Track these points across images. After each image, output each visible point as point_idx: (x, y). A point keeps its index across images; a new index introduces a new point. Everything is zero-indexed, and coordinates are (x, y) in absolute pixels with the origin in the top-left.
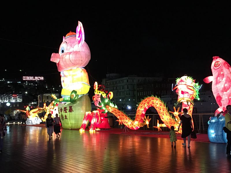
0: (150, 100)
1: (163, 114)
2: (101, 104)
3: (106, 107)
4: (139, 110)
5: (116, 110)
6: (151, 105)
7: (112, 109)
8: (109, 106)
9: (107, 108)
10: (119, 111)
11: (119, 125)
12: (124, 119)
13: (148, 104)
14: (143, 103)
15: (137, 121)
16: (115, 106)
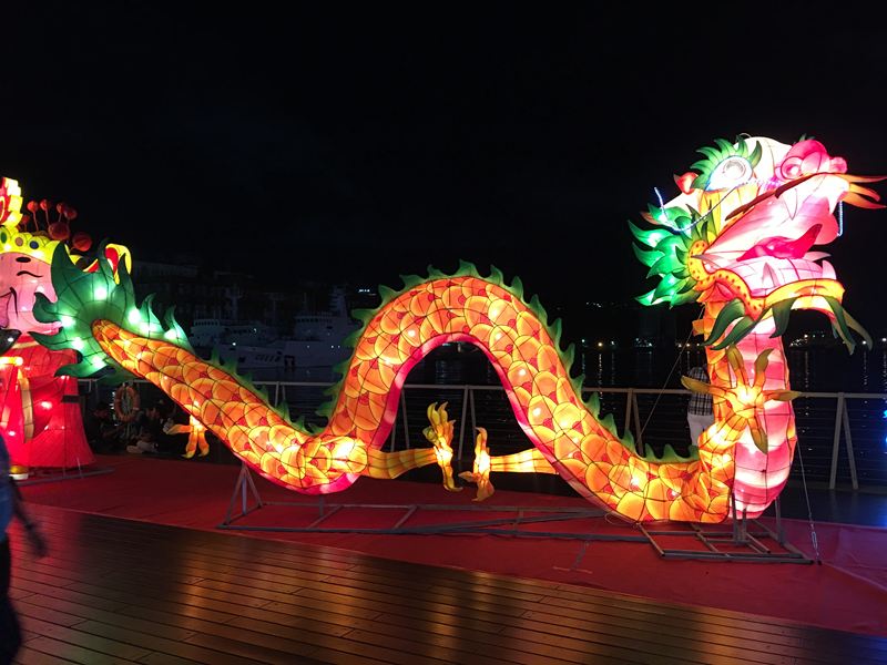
0: (462, 299)
1: (553, 396)
2: (55, 314)
3: (98, 338)
4: (374, 364)
5: (180, 355)
6: (466, 329)
7: (144, 348)
8: (120, 326)
9: (105, 344)
10: (201, 366)
11: (190, 454)
12: (242, 421)
13: (443, 325)
14: (402, 315)
15: (352, 435)
16: (166, 327)
